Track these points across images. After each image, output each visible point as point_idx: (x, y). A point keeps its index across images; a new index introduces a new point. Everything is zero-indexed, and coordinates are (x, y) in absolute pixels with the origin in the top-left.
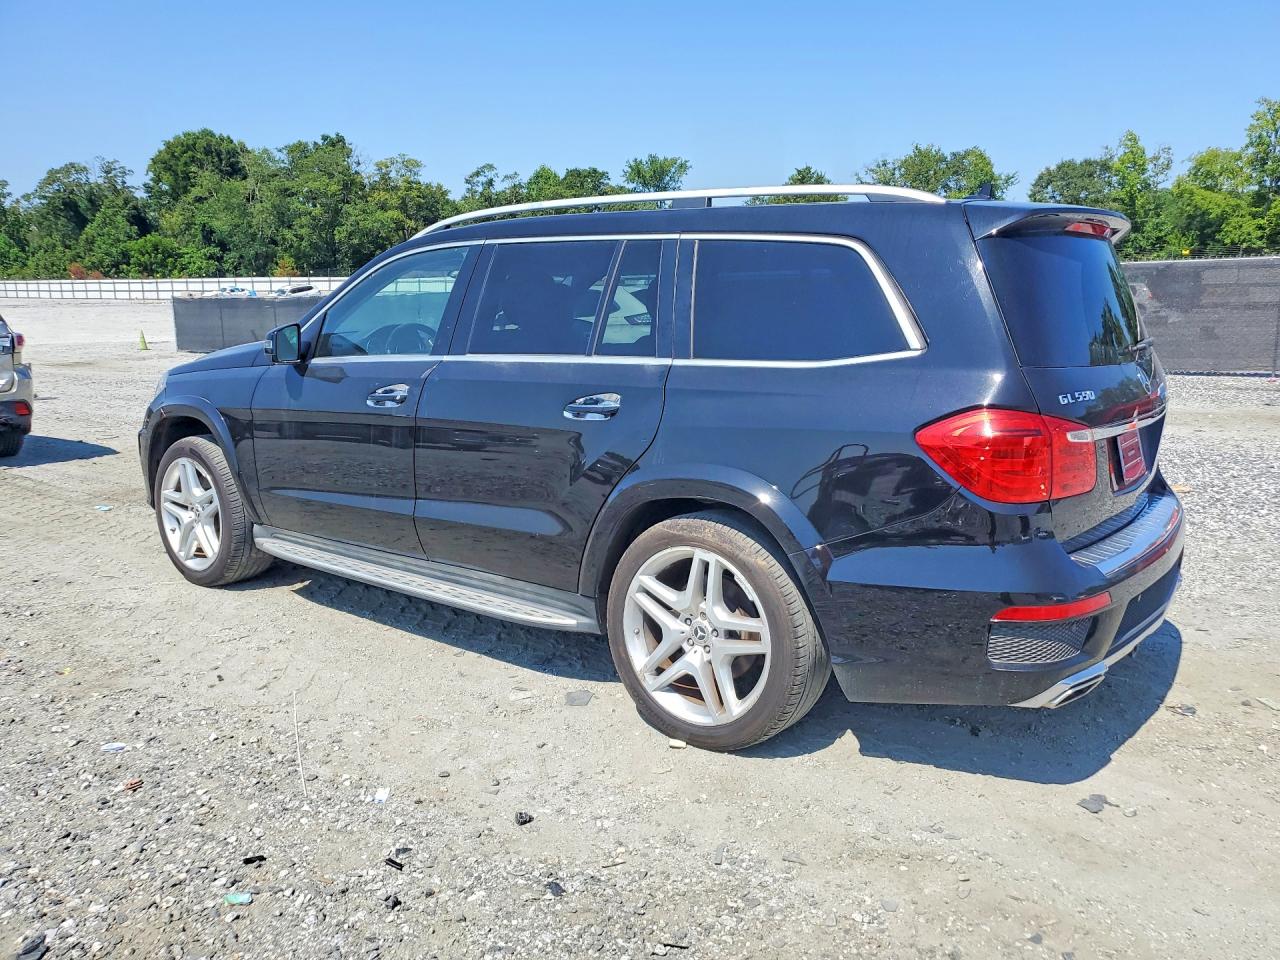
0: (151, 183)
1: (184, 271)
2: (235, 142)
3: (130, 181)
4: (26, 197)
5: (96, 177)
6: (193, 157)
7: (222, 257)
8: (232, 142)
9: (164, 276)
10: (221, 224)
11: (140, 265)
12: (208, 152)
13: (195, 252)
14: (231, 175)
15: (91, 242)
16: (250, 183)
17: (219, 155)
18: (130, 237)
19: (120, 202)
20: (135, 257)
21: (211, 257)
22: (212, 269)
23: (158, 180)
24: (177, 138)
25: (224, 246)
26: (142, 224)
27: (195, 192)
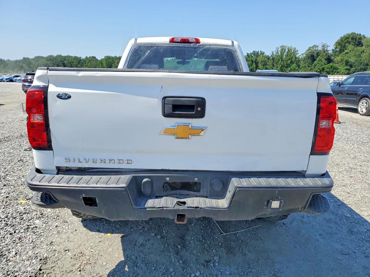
0: (334, 49)
1: (338, 73)
2: (362, 35)
3: (329, 49)
4: (302, 54)
5: (320, 48)
6: (348, 41)
7: (350, 69)
8: (361, 35)
9: (332, 75)
10: (352, 60)
11: (326, 71)
12: (353, 39)
13: (342, 68)
14: (358, 45)
15: (315, 65)
16: (364, 47)
17: (356, 39)
18: (325, 64)
19: (325, 55)
20: (326, 69)
21: (347, 69)
22: (346, 73)
23: (336, 48)
24: (345, 35)
25: (351, 66)
26: (329, 60)
27: (346, 51)
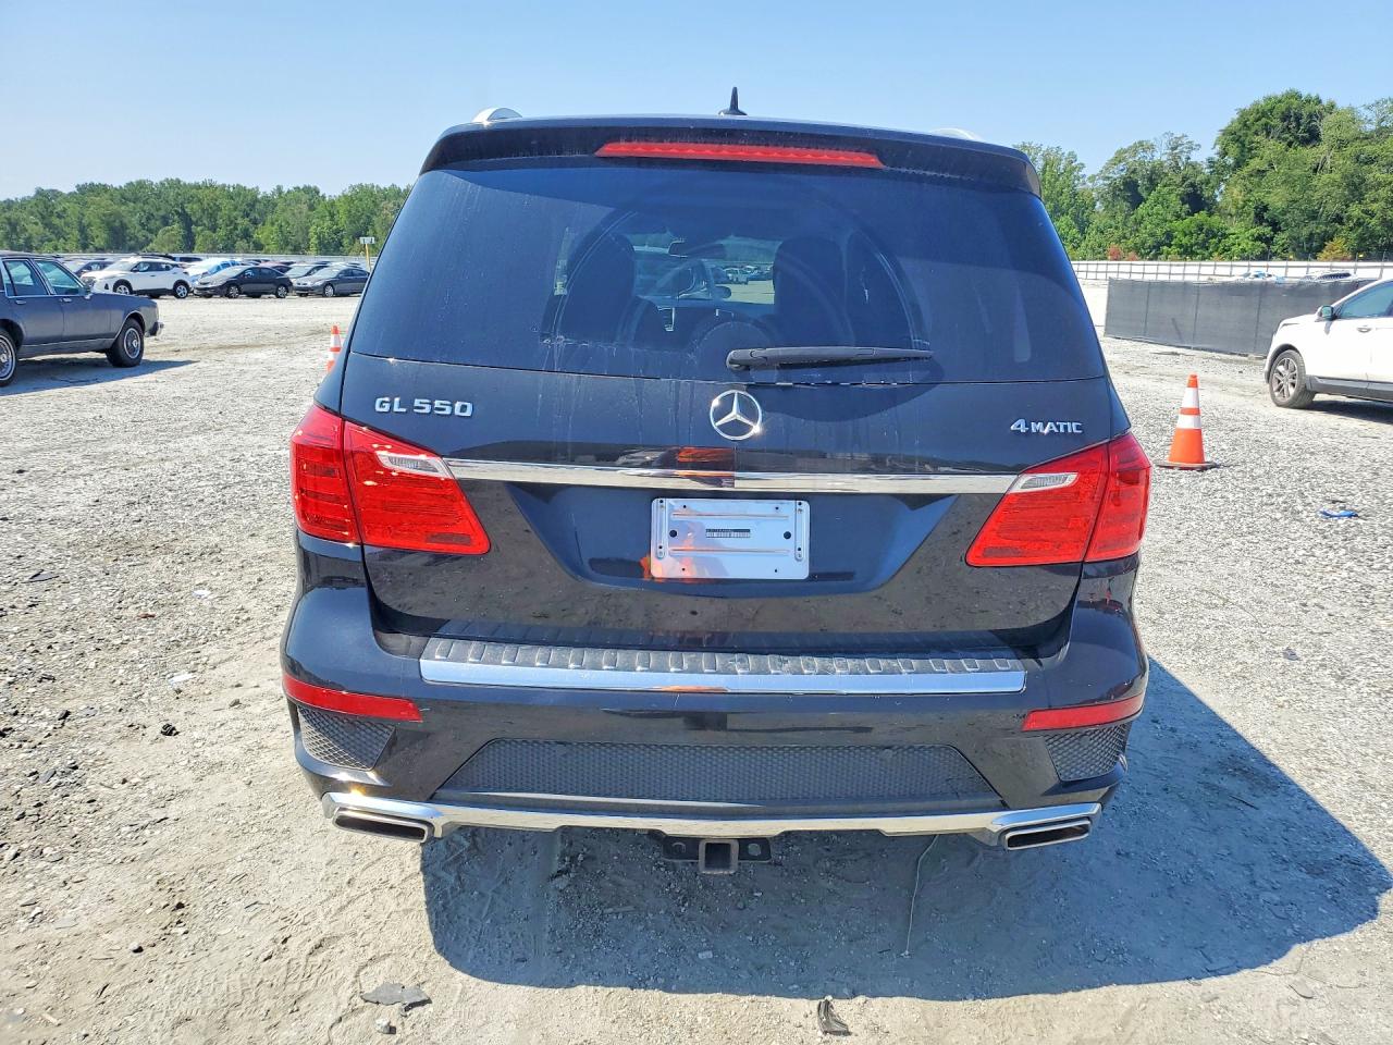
0: (1217, 157)
1: (1226, 253)
2: (1325, 103)
3: (1196, 157)
4: (1092, 179)
5: (1161, 155)
6: (1266, 124)
7: (1272, 238)
8: (1320, 102)
9: (1203, 259)
10: (1277, 199)
11: (1181, 246)
12: (1285, 117)
13: (1241, 231)
14: (1305, 142)
15: (1139, 222)
16: (1323, 147)
17: (1298, 118)
18: (1178, 217)
19: (1178, 180)
20: (1179, 238)
21: (1259, 238)
22: (1258, 252)
23: (1224, 154)
24: (1257, 103)
25: (1276, 226)
26: (1196, 200)
27: (1255, 164)
